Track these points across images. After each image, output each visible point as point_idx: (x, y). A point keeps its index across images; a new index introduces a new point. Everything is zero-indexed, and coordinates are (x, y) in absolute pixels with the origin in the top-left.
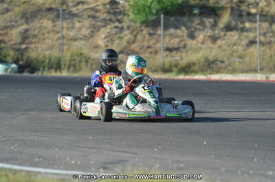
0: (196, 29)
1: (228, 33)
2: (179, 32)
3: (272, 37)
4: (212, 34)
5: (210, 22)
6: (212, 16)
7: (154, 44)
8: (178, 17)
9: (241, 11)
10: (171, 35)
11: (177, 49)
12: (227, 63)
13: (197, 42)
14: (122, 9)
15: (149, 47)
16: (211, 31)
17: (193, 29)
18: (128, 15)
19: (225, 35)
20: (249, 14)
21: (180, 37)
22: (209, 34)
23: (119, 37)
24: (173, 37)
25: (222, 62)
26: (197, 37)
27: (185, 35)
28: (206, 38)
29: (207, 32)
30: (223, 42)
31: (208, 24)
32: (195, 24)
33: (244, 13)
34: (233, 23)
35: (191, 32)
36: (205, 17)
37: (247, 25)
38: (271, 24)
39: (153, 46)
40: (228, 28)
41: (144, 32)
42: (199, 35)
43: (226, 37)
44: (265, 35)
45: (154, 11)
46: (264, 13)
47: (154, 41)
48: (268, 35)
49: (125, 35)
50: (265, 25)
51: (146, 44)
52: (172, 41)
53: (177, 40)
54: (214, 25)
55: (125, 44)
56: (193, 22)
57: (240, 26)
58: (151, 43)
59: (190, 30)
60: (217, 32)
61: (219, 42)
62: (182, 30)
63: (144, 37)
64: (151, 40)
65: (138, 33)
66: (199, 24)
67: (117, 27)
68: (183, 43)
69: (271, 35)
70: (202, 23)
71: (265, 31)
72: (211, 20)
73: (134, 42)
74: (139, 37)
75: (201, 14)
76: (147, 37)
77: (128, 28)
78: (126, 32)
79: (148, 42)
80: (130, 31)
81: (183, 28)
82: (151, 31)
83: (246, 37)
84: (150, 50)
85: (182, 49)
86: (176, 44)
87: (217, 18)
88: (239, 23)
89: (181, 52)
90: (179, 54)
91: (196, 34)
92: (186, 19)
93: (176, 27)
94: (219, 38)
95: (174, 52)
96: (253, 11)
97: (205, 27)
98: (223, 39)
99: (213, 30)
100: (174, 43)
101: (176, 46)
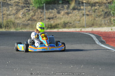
0: (60, 9)
1: (74, 11)
2: (53, 11)
3: (92, 12)
4: (67, 12)
5: (66, 7)
6: (67, 4)
7: (43, 16)
8: (53, 5)
9: (79, 2)
10: (50, 12)
11: (52, 18)
12: (72, 24)
13: (61, 15)
14: (29, 2)
15: (41, 18)
16: (67, 10)
17: (59, 10)
18: (32, 4)
19: (73, 12)
20: (83, 3)
21: (54, 13)
22: (66, 11)
23: (28, 14)
24: (51, 13)
25: (71, 23)
26: (61, 13)
27: (56, 12)
28: (65, 13)
29: (65, 11)
30: (72, 15)
31: (65, 7)
32: (60, 8)
33: (81, 3)
34: (76, 7)
35: (58, 11)
36: (64, 4)
37: (82, 7)
38: (92, 7)
39: (42, 17)
40: (74, 9)
41: (39, 11)
42: (62, 12)
43: (73, 13)
44: (89, 11)
45: (43, 2)
46: (89, 2)
47: (43, 15)
48: (90, 11)
49: (31, 13)
50: (89, 7)
51: (39, 16)
52: (50, 15)
53: (52, 14)
54: (68, 8)
55: (31, 16)
56: (59, 6)
57: (79, 8)
58: (42, 16)
59: (58, 10)
60: (69, 10)
61: (70, 15)
62: (55, 10)
63: (39, 14)
64: (42, 14)
65: (36, 12)
66: (62, 7)
67: (27, 10)
68: (55, 16)
69: (92, 11)
70: (63, 7)
71: (89, 10)
72: (67, 6)
73: (34, 15)
74: (37, 14)
75: (62, 3)
76: (40, 13)
77: (32, 9)
78: (31, 11)
79: (40, 15)
80: (32, 11)
81: (55, 9)
82: (41, 11)
83: (81, 12)
84: (41, 19)
85: (54, 18)
86: (52, 16)
87: (69, 5)
88: (78, 7)
89: (54, 19)
90: (53, 20)
91: (61, 12)
92: (56, 5)
93: (52, 9)
94: (70, 13)
95: (51, 19)
96: (84, 1)
97: (64, 9)
98: (72, 14)
99: (68, 10)
100: (51, 16)
101: (52, 17)
